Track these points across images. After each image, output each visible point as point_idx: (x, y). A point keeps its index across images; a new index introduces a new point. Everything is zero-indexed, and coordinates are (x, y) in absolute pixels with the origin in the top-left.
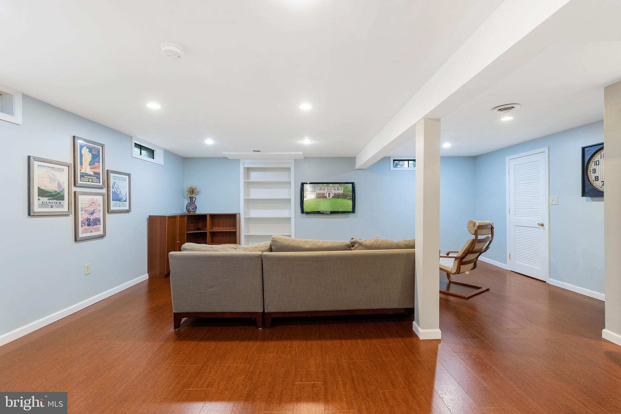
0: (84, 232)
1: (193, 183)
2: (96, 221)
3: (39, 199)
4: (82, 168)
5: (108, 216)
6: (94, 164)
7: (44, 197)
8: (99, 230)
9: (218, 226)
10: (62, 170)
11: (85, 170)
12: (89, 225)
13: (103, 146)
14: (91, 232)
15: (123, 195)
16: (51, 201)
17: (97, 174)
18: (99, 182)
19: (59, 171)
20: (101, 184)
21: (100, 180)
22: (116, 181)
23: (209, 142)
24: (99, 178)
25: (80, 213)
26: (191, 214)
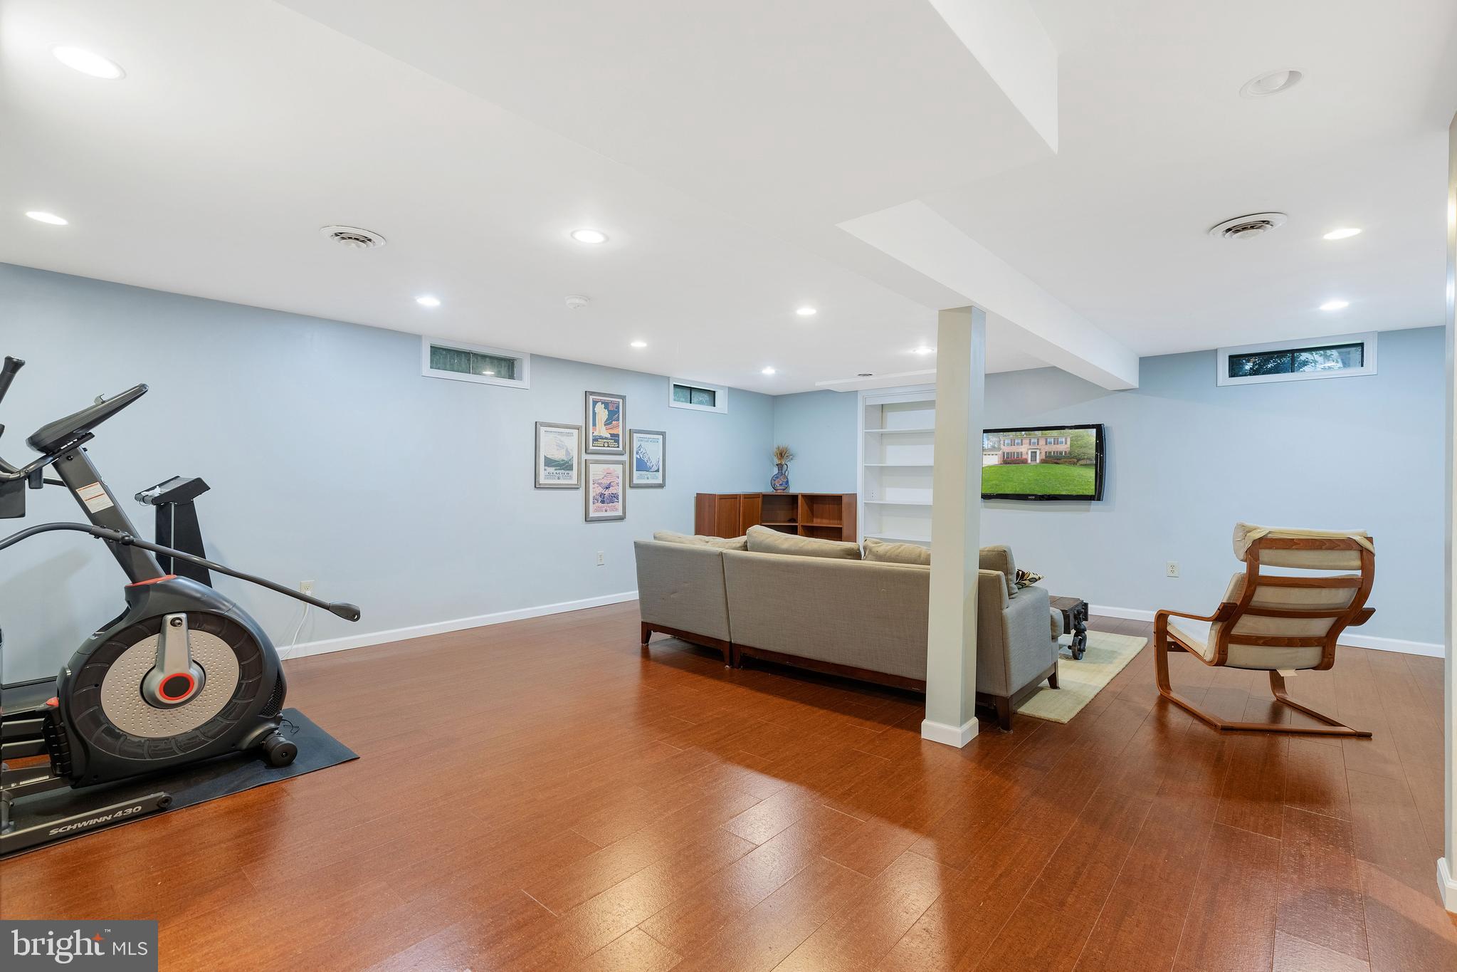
0: (596, 510)
1: (783, 439)
2: (614, 498)
3: (545, 470)
4: (594, 429)
5: (629, 491)
6: (611, 423)
7: (551, 466)
8: (617, 510)
9: (822, 517)
10: (571, 435)
11: (600, 432)
12: (603, 502)
13: (623, 398)
14: (606, 511)
15: (654, 462)
16: (558, 472)
17: (615, 437)
18: (618, 447)
19: (568, 436)
20: (621, 448)
21: (618, 444)
22: (643, 444)
23: (769, 371)
24: (617, 441)
25: (591, 486)
26: (779, 492)
